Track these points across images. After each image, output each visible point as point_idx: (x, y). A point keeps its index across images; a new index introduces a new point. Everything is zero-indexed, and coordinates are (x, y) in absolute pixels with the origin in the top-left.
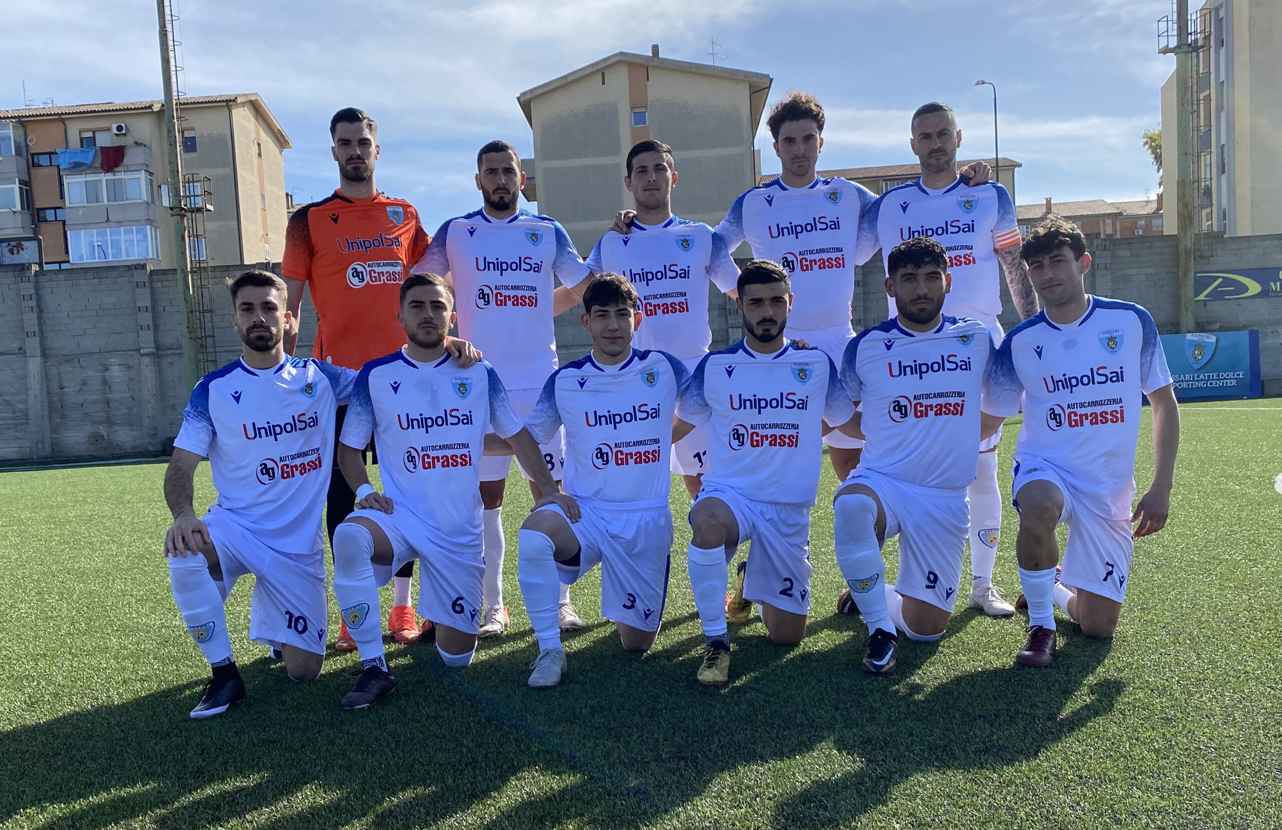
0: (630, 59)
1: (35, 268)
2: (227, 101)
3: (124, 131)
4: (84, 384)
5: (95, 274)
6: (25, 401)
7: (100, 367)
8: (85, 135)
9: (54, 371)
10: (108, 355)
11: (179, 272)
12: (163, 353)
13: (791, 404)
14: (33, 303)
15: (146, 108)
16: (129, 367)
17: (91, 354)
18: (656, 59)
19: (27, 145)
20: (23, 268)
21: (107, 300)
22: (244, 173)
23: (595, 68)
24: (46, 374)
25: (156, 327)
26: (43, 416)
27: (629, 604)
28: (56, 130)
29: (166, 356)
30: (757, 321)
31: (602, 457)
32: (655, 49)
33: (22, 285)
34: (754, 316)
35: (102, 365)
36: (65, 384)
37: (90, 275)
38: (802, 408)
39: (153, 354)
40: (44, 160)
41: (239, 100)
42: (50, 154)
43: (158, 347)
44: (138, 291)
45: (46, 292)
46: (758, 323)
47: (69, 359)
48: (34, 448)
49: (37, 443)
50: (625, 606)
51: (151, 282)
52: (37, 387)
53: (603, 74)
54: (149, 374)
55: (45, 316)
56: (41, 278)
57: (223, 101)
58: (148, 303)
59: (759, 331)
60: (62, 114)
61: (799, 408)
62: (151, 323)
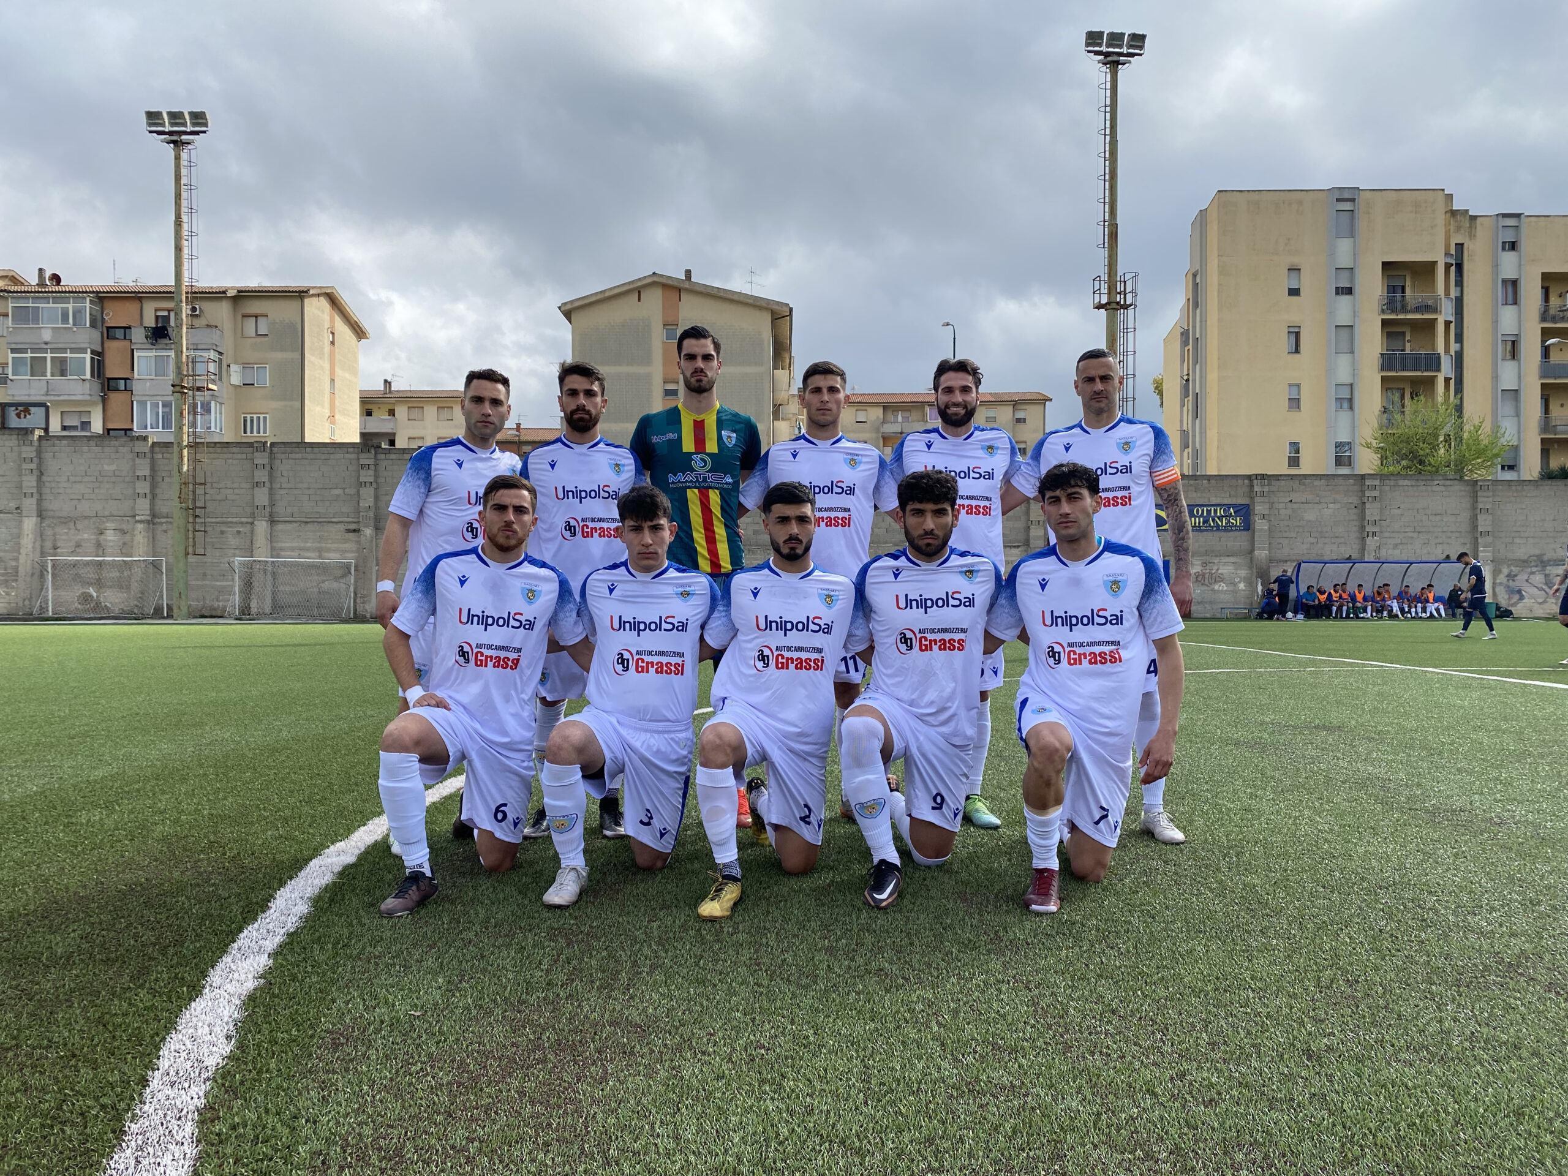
0: (664, 281)
1: (38, 433)
2: (300, 292)
3: (197, 313)
4: (78, 546)
5: (98, 443)
6: (17, 559)
7: (95, 531)
8: (160, 313)
9: (49, 532)
10: (104, 519)
11: (175, 446)
12: (158, 520)
13: (817, 628)
14: (33, 466)
15: (220, 292)
16: (124, 532)
17: (86, 517)
18: (687, 282)
19: (103, 319)
20: (26, 432)
21: (106, 467)
22: (313, 359)
23: (632, 286)
24: (41, 535)
25: (154, 496)
26: (33, 574)
27: (646, 820)
28: (132, 307)
29: (161, 523)
30: (784, 539)
31: (622, 663)
32: (688, 273)
33: (24, 448)
34: (781, 535)
35: (98, 528)
36: (59, 544)
37: (92, 443)
38: (827, 633)
39: (148, 522)
40: (119, 333)
41: (311, 292)
42: (125, 328)
43: (154, 515)
44: (138, 461)
45: (47, 456)
46: (785, 542)
47: (66, 521)
48: (21, 604)
49: (24, 600)
50: (641, 822)
51: (152, 453)
52: (30, 546)
53: (639, 292)
54: (141, 541)
55: (44, 478)
56: (44, 442)
57: (296, 292)
58: (147, 473)
59: (785, 550)
60: (139, 292)
61: (824, 632)
62: (147, 491)
